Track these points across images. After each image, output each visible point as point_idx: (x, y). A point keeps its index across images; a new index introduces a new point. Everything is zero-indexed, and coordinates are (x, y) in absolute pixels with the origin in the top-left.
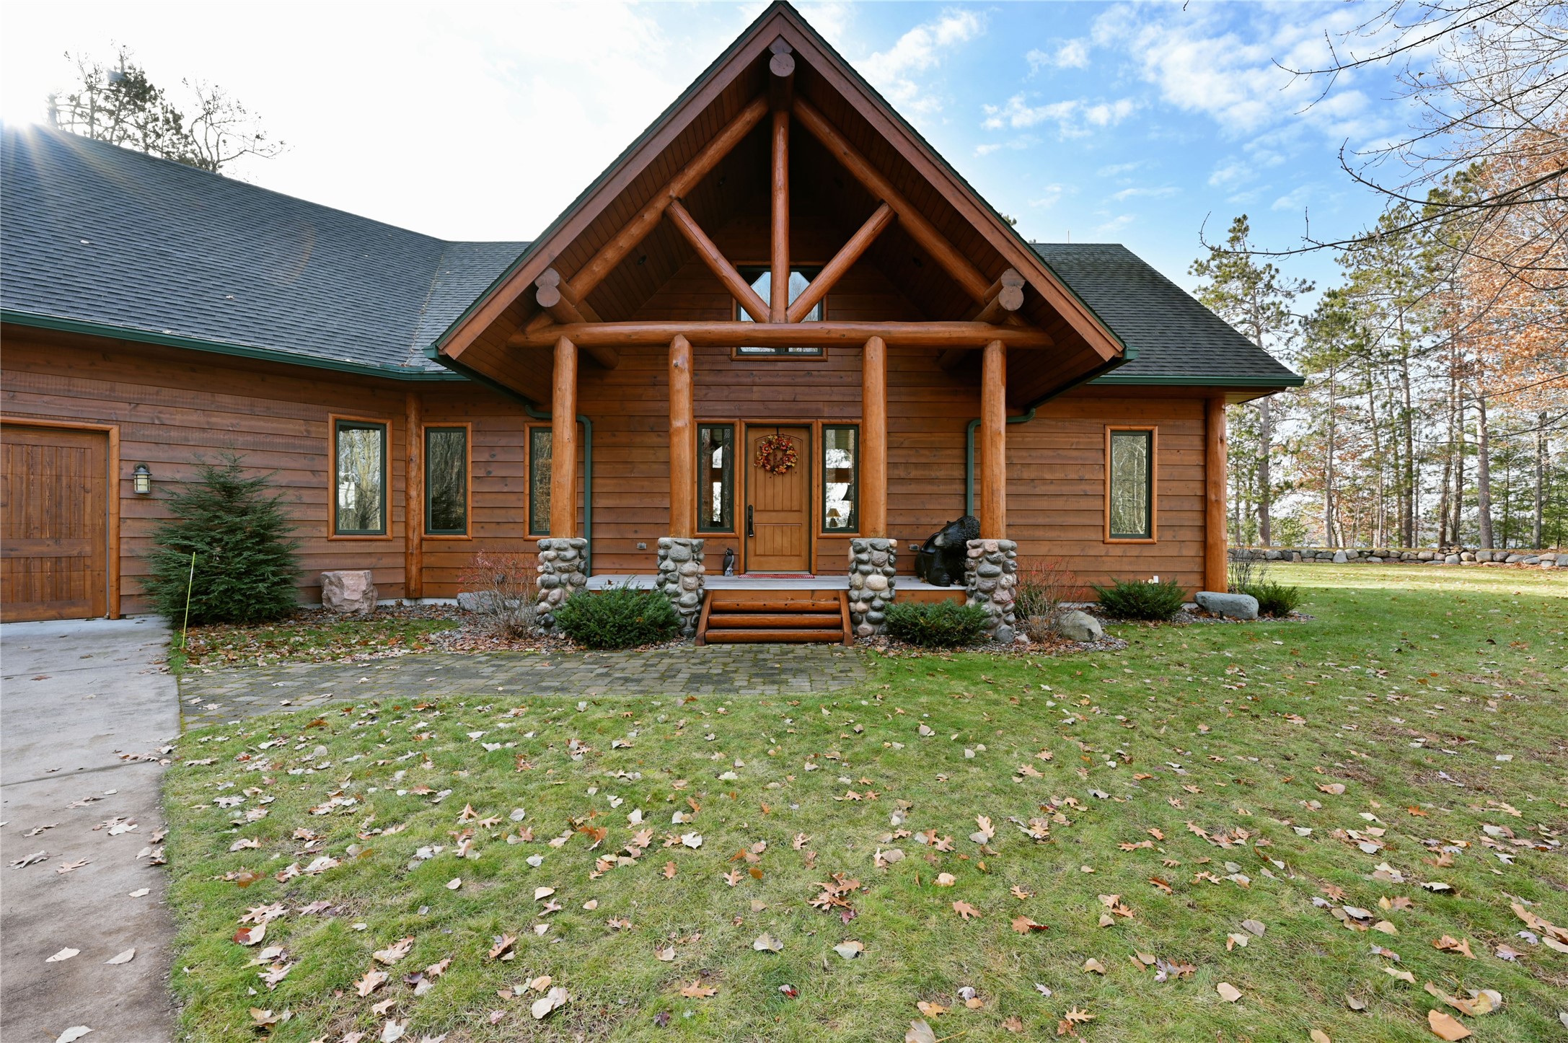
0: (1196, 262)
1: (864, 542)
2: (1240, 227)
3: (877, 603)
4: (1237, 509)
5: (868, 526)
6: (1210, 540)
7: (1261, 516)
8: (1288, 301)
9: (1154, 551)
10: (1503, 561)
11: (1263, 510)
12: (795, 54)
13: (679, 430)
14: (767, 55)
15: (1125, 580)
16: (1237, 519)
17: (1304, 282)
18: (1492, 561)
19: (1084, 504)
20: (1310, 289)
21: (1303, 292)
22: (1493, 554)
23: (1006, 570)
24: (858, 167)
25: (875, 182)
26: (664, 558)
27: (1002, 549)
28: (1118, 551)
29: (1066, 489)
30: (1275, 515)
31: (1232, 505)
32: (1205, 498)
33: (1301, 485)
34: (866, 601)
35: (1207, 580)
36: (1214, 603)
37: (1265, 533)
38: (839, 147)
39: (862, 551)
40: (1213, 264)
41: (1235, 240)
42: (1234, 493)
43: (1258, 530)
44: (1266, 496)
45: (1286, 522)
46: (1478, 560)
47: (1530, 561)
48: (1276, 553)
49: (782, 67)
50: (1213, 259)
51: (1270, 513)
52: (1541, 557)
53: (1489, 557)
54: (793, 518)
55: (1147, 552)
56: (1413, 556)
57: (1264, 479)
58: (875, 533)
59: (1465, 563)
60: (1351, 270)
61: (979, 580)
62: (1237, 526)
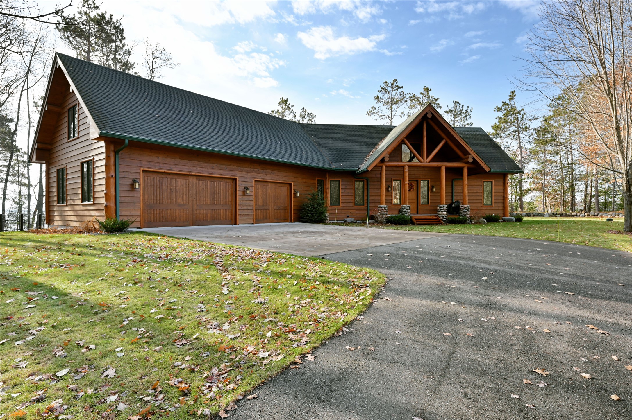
0: (497, 107)
1: (442, 206)
2: (513, 95)
3: (445, 217)
4: (512, 198)
5: (442, 202)
6: (505, 206)
7: (520, 201)
8: (529, 122)
9: (493, 208)
10: (597, 215)
11: (521, 199)
12: (432, 113)
13: (406, 184)
14: (427, 113)
15: (488, 215)
16: (511, 202)
17: (535, 116)
18: (594, 215)
19: (478, 198)
20: (537, 119)
21: (534, 119)
22: (594, 213)
23: (468, 211)
24: (440, 132)
25: (443, 135)
26: (404, 209)
27: (468, 207)
28: (485, 208)
29: (474, 195)
30: (525, 201)
31: (510, 197)
32: (504, 197)
33: (534, 189)
34: (442, 217)
35: (504, 214)
36: (506, 219)
37: (522, 207)
38: (436, 128)
39: (442, 207)
40: (503, 108)
41: (511, 99)
42: (511, 192)
43: (519, 206)
44: (521, 193)
45: (530, 203)
46: (590, 215)
47: (605, 215)
48: (525, 214)
49: (430, 116)
50: (503, 106)
51: (523, 200)
52: (608, 214)
53: (593, 214)
54: (414, 201)
55: (492, 208)
56: (570, 215)
57: (521, 187)
58: (443, 204)
59: (586, 216)
60: (553, 109)
61: (463, 213)
62: (512, 204)
